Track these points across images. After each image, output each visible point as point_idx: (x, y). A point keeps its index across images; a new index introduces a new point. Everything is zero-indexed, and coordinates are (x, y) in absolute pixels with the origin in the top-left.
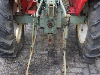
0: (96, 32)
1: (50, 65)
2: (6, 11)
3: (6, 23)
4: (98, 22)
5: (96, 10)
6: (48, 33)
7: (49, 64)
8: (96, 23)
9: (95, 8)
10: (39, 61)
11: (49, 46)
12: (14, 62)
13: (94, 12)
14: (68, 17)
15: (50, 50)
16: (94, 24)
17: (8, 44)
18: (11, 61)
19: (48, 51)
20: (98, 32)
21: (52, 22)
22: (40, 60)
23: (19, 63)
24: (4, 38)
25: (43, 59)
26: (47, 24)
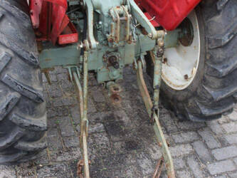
0: (227, 59)
1: (122, 154)
2: (27, 45)
3: (33, 76)
4: (231, 38)
5: (221, 13)
6: (106, 82)
7: (118, 151)
8: (227, 40)
9: (219, 8)
10: (94, 152)
11: (98, 111)
12: (38, 168)
13: (218, 18)
14: (160, 37)
15: (105, 119)
16: (223, 43)
17: (40, 128)
18: (29, 167)
19: (103, 123)
20: (231, 60)
21: (114, 54)
22: (95, 147)
23: (49, 166)
24: (31, 114)
25: (100, 143)
26: (105, 62)
